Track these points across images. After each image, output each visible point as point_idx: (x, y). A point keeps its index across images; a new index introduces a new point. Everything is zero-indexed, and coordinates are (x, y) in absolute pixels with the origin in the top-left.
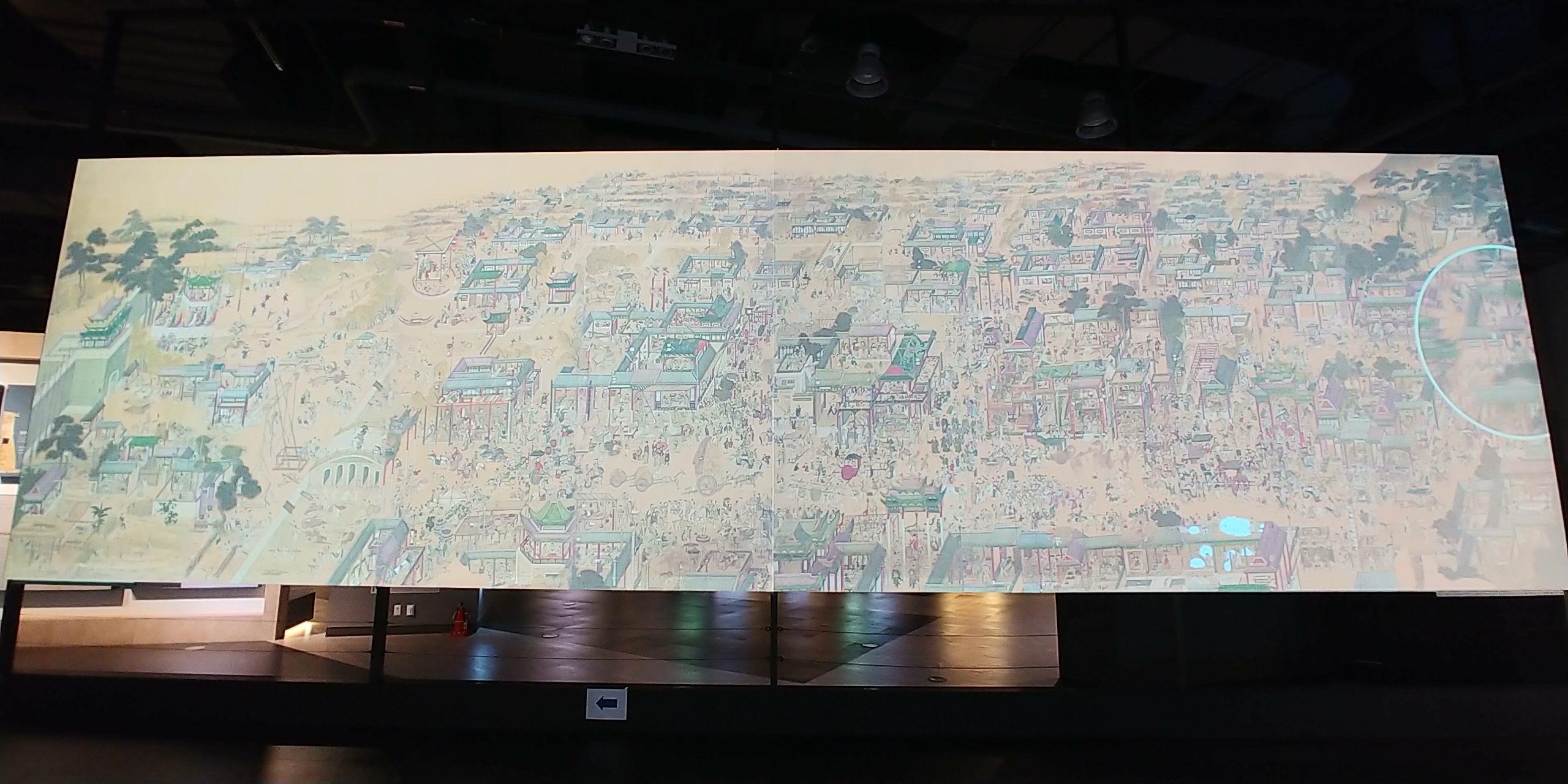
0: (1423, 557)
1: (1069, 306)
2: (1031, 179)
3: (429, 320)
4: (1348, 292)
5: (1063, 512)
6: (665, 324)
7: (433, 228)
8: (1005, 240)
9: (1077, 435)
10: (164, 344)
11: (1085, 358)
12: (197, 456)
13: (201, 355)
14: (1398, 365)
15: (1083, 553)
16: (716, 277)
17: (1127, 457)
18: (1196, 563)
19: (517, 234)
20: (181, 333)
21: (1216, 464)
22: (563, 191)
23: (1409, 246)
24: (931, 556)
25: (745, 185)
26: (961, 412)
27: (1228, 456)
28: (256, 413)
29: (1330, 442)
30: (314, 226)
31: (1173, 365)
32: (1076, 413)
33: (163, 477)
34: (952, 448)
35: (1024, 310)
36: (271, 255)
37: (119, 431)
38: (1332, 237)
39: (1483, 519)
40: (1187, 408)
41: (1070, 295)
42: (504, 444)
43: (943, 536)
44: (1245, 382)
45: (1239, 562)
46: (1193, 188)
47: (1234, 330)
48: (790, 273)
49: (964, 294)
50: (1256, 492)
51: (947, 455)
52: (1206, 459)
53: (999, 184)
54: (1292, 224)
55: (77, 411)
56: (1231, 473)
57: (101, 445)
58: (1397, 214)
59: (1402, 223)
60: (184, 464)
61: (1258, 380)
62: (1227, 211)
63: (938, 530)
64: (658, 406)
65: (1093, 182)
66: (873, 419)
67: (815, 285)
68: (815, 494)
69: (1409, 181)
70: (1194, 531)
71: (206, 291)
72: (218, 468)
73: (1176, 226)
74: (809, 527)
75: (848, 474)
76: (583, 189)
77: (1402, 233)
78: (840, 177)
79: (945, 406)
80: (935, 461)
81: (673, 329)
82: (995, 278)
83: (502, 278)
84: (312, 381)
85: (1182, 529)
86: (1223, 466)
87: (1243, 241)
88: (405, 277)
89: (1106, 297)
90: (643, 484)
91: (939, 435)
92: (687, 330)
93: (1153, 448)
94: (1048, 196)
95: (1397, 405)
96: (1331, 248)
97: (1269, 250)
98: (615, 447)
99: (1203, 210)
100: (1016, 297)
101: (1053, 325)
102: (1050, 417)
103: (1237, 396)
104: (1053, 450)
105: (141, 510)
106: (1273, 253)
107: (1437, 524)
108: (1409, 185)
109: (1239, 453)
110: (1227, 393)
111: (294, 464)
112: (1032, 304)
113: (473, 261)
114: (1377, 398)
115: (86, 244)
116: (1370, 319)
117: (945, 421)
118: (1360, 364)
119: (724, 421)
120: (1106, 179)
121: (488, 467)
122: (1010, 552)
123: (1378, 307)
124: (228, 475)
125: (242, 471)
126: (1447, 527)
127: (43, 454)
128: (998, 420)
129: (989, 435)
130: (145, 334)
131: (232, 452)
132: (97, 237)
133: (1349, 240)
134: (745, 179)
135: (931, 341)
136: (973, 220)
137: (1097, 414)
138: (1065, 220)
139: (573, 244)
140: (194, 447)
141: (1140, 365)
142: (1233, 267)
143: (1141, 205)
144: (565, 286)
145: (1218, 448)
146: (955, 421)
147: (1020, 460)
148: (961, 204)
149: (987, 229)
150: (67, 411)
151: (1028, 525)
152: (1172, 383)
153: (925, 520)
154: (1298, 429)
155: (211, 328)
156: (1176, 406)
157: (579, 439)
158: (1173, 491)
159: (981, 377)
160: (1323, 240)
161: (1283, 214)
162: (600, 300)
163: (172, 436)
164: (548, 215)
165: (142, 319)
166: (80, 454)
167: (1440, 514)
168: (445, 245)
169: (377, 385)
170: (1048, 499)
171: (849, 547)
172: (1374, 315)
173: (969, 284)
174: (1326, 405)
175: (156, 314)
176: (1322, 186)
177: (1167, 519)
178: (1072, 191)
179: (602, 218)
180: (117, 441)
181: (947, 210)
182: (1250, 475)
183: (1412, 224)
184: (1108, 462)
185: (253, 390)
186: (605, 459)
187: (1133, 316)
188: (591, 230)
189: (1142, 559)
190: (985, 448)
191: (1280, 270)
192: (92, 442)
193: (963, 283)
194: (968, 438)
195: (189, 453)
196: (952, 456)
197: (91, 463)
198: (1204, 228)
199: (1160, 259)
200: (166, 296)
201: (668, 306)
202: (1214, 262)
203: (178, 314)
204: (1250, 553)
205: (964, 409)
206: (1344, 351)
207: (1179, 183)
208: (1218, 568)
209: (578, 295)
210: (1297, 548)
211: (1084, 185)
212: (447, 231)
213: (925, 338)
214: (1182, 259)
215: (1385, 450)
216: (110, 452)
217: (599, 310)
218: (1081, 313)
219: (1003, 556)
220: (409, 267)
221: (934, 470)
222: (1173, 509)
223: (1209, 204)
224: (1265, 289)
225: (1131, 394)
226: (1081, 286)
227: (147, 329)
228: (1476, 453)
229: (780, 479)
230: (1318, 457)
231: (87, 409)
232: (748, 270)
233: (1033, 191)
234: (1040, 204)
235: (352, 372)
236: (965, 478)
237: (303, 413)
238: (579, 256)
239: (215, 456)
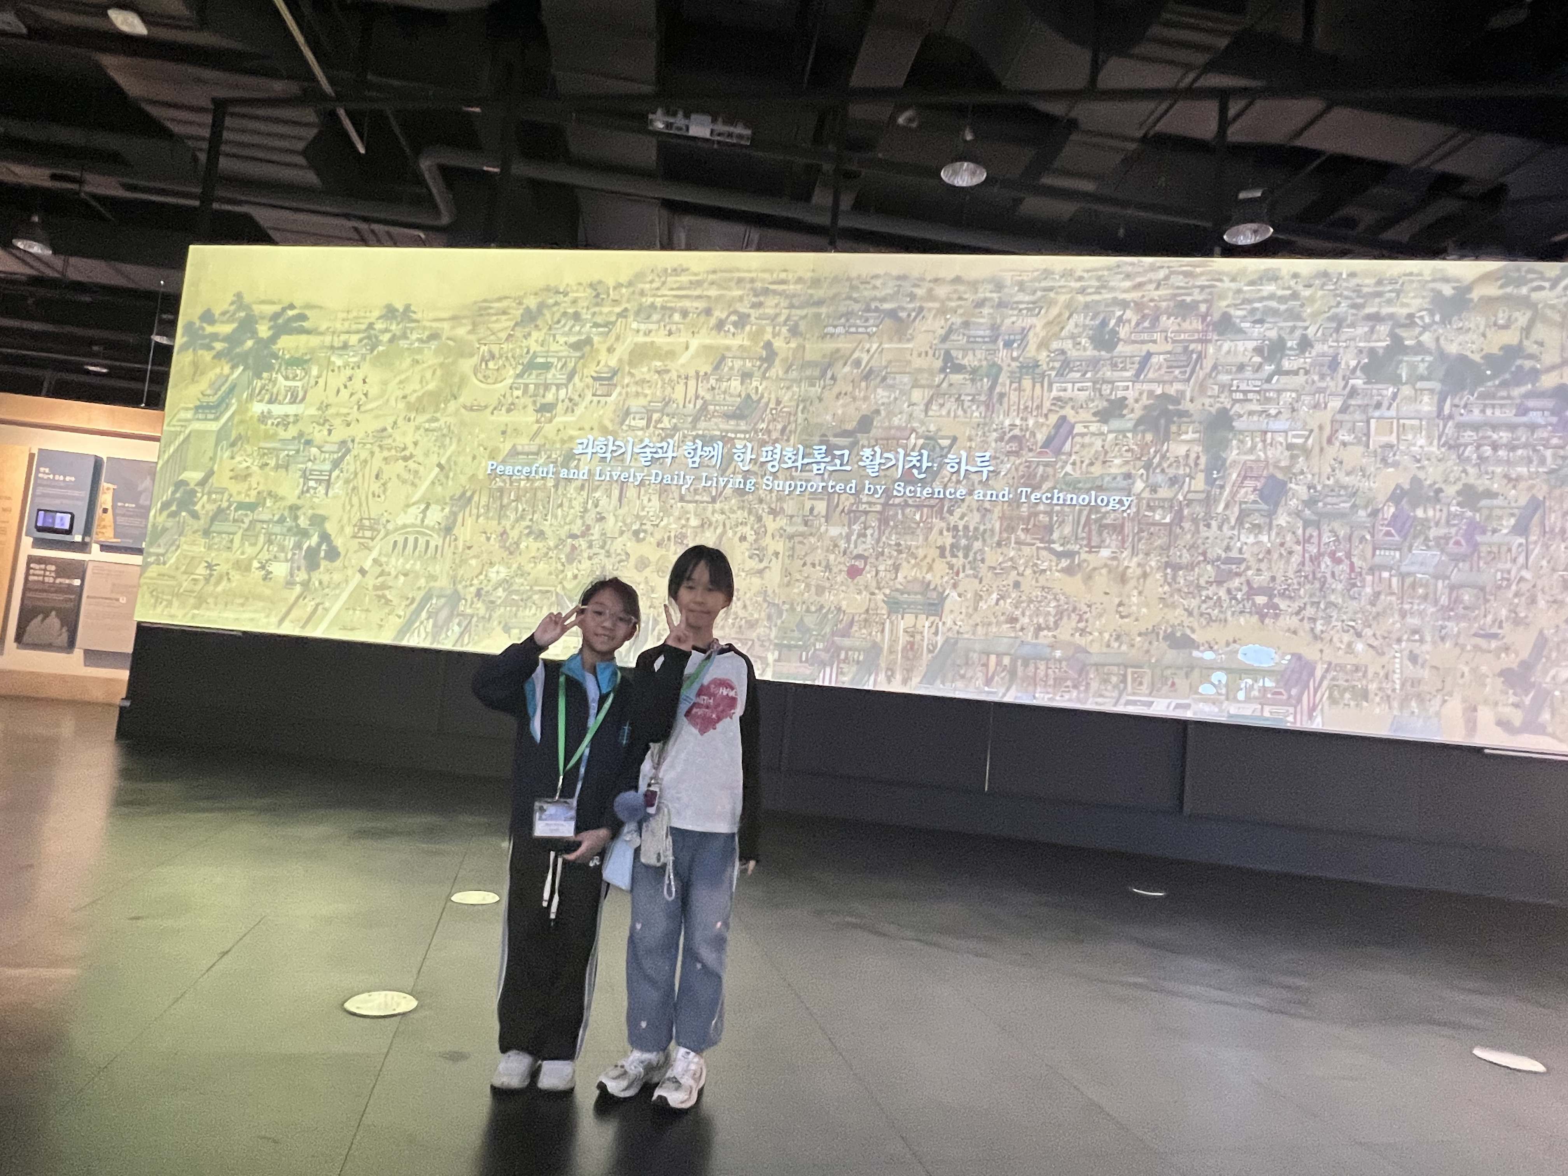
0: (1480, 707)
1: (1103, 416)
2: (1081, 279)
3: (486, 407)
4: (1440, 409)
5: (1068, 624)
6: (696, 420)
7: (494, 318)
8: (1043, 344)
9: (1092, 549)
10: (263, 418)
11: (1114, 470)
12: (289, 522)
13: (292, 431)
14: (1490, 494)
15: (1082, 670)
16: (746, 376)
17: (1145, 575)
18: (1206, 689)
19: (567, 328)
20: (278, 410)
21: (1245, 588)
22: (611, 283)
23: (1531, 357)
24: (926, 657)
25: (783, 282)
26: (973, 519)
27: (1260, 581)
28: (338, 488)
29: (1385, 575)
30: (390, 313)
31: (1210, 482)
32: (1094, 527)
33: (262, 539)
34: (960, 554)
35: (1053, 419)
36: (354, 339)
37: (226, 496)
38: (1432, 345)
40: (1220, 528)
41: (1105, 404)
42: (546, 526)
43: (940, 639)
44: (1293, 503)
45: (1255, 693)
46: (1269, 288)
47: (1290, 447)
48: (817, 373)
49: (991, 399)
50: (1287, 621)
51: (954, 561)
52: (1236, 582)
53: (1044, 284)
54: (1383, 329)
55: (193, 476)
56: (1261, 600)
57: (211, 507)
58: (1522, 318)
59: (1527, 330)
60: (277, 529)
61: (1310, 503)
62: (1304, 315)
63: (936, 633)
64: (682, 499)
65: (1150, 281)
66: (884, 521)
67: (842, 386)
68: (820, 590)
69: (1548, 280)
70: (1209, 655)
71: (298, 372)
72: (304, 534)
73: (1241, 331)
74: (810, 621)
75: (854, 572)
76: (630, 284)
77: (1526, 343)
78: (876, 277)
79: (958, 512)
80: (940, 566)
81: (702, 424)
82: (1027, 383)
83: (553, 371)
84: (385, 459)
85: (1195, 653)
86: (1252, 591)
87: (1319, 348)
88: (466, 365)
89: (1145, 407)
91: (948, 540)
92: (715, 426)
93: (1176, 567)
94: (1096, 297)
95: (1479, 538)
96: (1428, 358)
97: (1349, 360)
98: (642, 535)
99: (1275, 312)
100: (1047, 404)
101: (1083, 435)
102: (1067, 530)
103: (1282, 519)
104: (1064, 563)
105: (243, 567)
106: (1353, 363)
107: (1506, 675)
108: (1547, 285)
109: (1273, 579)
110: (1271, 515)
111: (368, 534)
112: (1063, 412)
113: (528, 352)
114: (1453, 530)
115: (198, 323)
116: (1462, 441)
117: (956, 528)
118: (1440, 490)
119: (740, 515)
120: (1167, 278)
121: (529, 545)
122: (1006, 661)
123: (1476, 427)
124: (314, 540)
125: (325, 537)
126: (1517, 677)
127: (165, 513)
128: (1011, 529)
129: (999, 544)
130: (247, 410)
131: (318, 520)
132: (208, 317)
133: (1453, 349)
134: (783, 276)
135: (951, 446)
136: (1012, 321)
137: (1118, 529)
138: (1112, 322)
139: (618, 338)
140: (286, 513)
141: (1174, 481)
142: (1301, 379)
143: (1203, 308)
144: (606, 379)
145: (1250, 573)
146: (966, 528)
147: (1028, 572)
148: (1001, 305)
149: (1024, 333)
150: (185, 476)
151: (1029, 637)
152: (1209, 501)
153: (925, 623)
154: (1349, 555)
155: (302, 406)
156: (1208, 526)
157: (611, 523)
158: (1190, 614)
159: (999, 485)
160: (1420, 349)
161: (1376, 318)
162: (637, 394)
163: (269, 503)
164: (597, 309)
165: (245, 395)
166: (195, 515)
167: (1509, 661)
168: (503, 335)
169: (439, 465)
170: (1052, 611)
171: (847, 642)
172: (1469, 435)
173: (998, 389)
174: (1388, 534)
175: (257, 391)
176: (1431, 285)
177: (1180, 641)
178: (1125, 291)
179: (644, 312)
180: (225, 504)
181: (986, 311)
182: (1283, 604)
183: (1541, 332)
184: (1123, 579)
185: (336, 464)
186: (631, 545)
187: (1174, 428)
188: (635, 325)
189: (1146, 680)
190: (993, 557)
191: (1358, 382)
192: (204, 505)
193: (992, 388)
194: (977, 545)
195: (282, 520)
196: (958, 562)
197: (203, 523)
198: (1273, 334)
199: (1215, 367)
200: (265, 375)
201: (700, 402)
202: (1279, 372)
203: (275, 390)
204: (1269, 683)
205: (977, 516)
206: (1421, 475)
207: (1251, 283)
208: (1230, 696)
209: (618, 389)
210: (1325, 683)
211: (1139, 286)
212: (505, 323)
213: (945, 443)
214: (1241, 368)
215: (1452, 588)
216: (219, 514)
217: (635, 404)
218: (1116, 424)
219: (999, 663)
220: (472, 355)
221: (939, 575)
222: (1188, 632)
223: (1283, 307)
224: (1336, 404)
225: (1159, 511)
226: (1120, 394)
227: (249, 406)
229: (787, 573)
230: (1368, 590)
231: (198, 475)
232: (777, 370)
233: (1082, 291)
234: (1087, 306)
235: (418, 452)
236: (969, 585)
237: (375, 487)
238: (622, 350)
239: (303, 522)
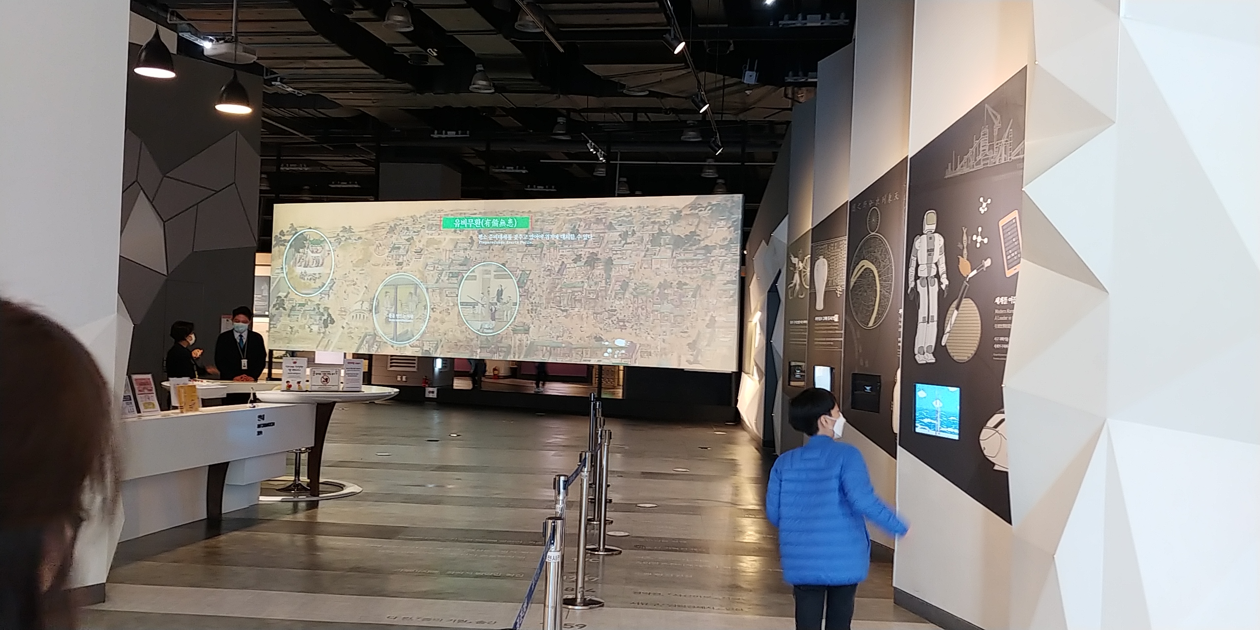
0: (682, 356)
1: (575, 261)
2: (567, 210)
3: (379, 264)
4: (672, 255)
5: (566, 335)
7: (380, 230)
9: (573, 308)
11: (578, 280)
12: (317, 310)
14: (686, 284)
15: (570, 350)
16: (465, 250)
17: (587, 317)
18: (606, 354)
19: (404, 234)
21: (617, 320)
22: (418, 216)
23: (698, 235)
24: (525, 349)
25: (475, 214)
26: (537, 300)
27: (621, 317)
28: (332, 297)
29: (656, 313)
30: (345, 229)
31: (606, 283)
32: (573, 301)
33: (308, 317)
34: (534, 312)
35: (560, 262)
36: (333, 239)
37: (294, 302)
38: (670, 232)
39: (705, 343)
40: (609, 300)
41: (576, 257)
43: (529, 342)
44: (631, 290)
45: (620, 355)
46: (624, 213)
47: (630, 270)
48: (488, 248)
49: (542, 256)
50: (629, 330)
51: (532, 314)
52: (614, 318)
53: (557, 213)
54: (656, 227)
55: (283, 294)
56: (621, 324)
57: (290, 306)
58: (696, 221)
59: (697, 226)
60: (312, 313)
61: (635, 289)
62: (634, 222)
63: (527, 340)
64: (447, 296)
65: (588, 211)
69: (703, 207)
70: (607, 343)
73: (615, 229)
74: (490, 338)
76: (425, 216)
77: (697, 230)
78: (504, 211)
79: (533, 297)
80: (528, 317)
81: (451, 268)
82: (552, 250)
83: (401, 250)
84: (347, 285)
85: (603, 343)
86: (619, 321)
87: (638, 234)
88: (372, 248)
89: (588, 257)
90: (443, 322)
91: (530, 307)
92: (455, 269)
93: (597, 314)
94: (572, 217)
95: (683, 299)
96: (669, 237)
97: (646, 238)
98: (434, 310)
99: (625, 222)
100: (558, 257)
101: (569, 268)
102: (565, 302)
103: (627, 296)
104: (565, 314)
105: (302, 327)
106: (647, 239)
107: (689, 344)
108: (703, 209)
109: (625, 316)
110: (624, 294)
111: (344, 313)
112: (563, 260)
113: (392, 243)
114: (675, 297)
115: (279, 236)
116: (679, 265)
117: (532, 303)
118: (672, 283)
120: (593, 210)
122: (549, 348)
123: (682, 261)
125: (329, 315)
126: (692, 346)
127: (274, 309)
128: (549, 303)
129: (545, 308)
130: (294, 270)
131: (326, 309)
132: (282, 233)
133: (676, 234)
134: (475, 212)
135: (530, 273)
136: (547, 227)
137: (580, 301)
138: (577, 227)
139: (422, 237)
140: (315, 307)
141: (596, 283)
142: (633, 245)
143: (604, 220)
144: (419, 252)
145: (618, 314)
146: (535, 303)
147: (554, 317)
148: (543, 221)
149: (551, 232)
150: (280, 294)
151: (555, 339)
152: (606, 290)
153: (524, 337)
154: (646, 307)
156: (606, 299)
158: (601, 329)
159: (544, 287)
160: (667, 234)
161: (654, 222)
162: (430, 258)
163: (309, 303)
164: (414, 226)
166: (284, 309)
167: (690, 340)
168: (383, 237)
169: (366, 287)
170: (562, 330)
171: (501, 345)
172: (680, 264)
173: (543, 252)
174: (657, 299)
175: (298, 260)
176: (671, 210)
177: (599, 339)
178: (581, 215)
179: (430, 227)
180: (294, 305)
181: (539, 223)
182: (627, 324)
183: (701, 226)
184: (582, 318)
187: (596, 265)
188: (427, 232)
189: (589, 353)
190: (544, 313)
191: (649, 246)
192: (287, 305)
193: (542, 252)
194: (539, 308)
195: (314, 309)
197: (288, 311)
198: (624, 230)
199: (607, 242)
201: (450, 260)
202: (626, 243)
203: (307, 260)
204: (623, 352)
205: (538, 298)
206: (666, 278)
207: (618, 211)
208: (612, 357)
209: (423, 256)
210: (639, 351)
211: (585, 212)
212: (384, 232)
213: (528, 272)
214: (615, 242)
215: (675, 316)
216: (293, 308)
217: (430, 261)
218: (579, 263)
219: (546, 349)
220: (373, 245)
221: (528, 321)
222: (601, 336)
223: (628, 219)
224: (643, 254)
225: (592, 294)
226: (580, 253)
228: (708, 318)
230: (651, 319)
232: (475, 247)
233: (568, 215)
234: (570, 221)
235: (358, 282)
236: (536, 322)
237: (345, 296)
238: (424, 241)
239: (322, 310)
